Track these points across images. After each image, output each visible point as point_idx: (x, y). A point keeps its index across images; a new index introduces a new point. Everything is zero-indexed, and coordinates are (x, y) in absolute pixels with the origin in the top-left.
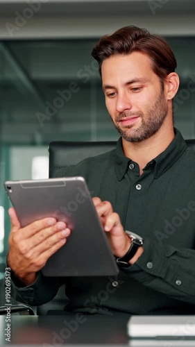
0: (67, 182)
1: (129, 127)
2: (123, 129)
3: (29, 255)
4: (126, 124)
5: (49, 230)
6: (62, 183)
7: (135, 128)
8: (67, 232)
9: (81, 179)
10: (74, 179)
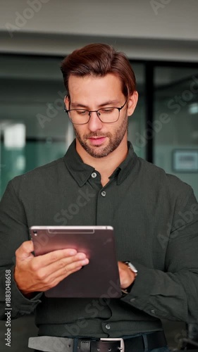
0: (96, 231)
1: (98, 146)
2: (91, 147)
3: (46, 281)
4: (96, 142)
5: (69, 259)
6: (91, 231)
7: (104, 147)
8: (86, 262)
9: (110, 228)
10: (104, 228)
